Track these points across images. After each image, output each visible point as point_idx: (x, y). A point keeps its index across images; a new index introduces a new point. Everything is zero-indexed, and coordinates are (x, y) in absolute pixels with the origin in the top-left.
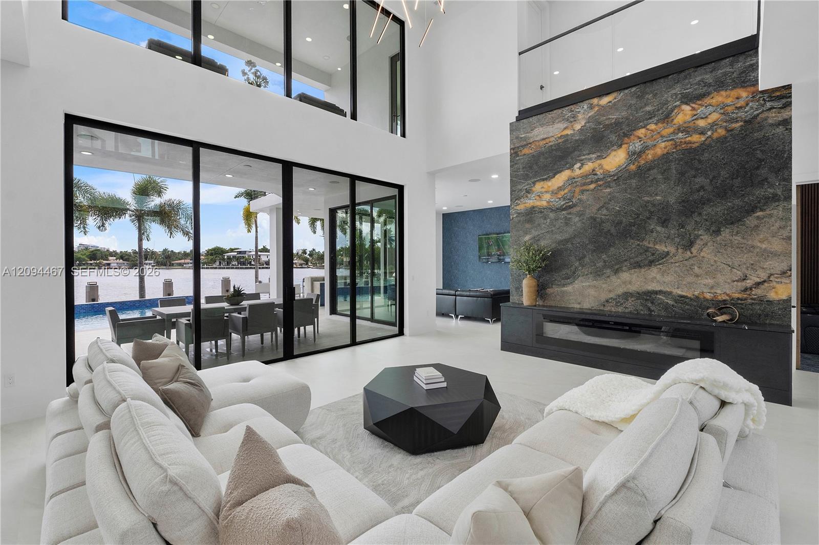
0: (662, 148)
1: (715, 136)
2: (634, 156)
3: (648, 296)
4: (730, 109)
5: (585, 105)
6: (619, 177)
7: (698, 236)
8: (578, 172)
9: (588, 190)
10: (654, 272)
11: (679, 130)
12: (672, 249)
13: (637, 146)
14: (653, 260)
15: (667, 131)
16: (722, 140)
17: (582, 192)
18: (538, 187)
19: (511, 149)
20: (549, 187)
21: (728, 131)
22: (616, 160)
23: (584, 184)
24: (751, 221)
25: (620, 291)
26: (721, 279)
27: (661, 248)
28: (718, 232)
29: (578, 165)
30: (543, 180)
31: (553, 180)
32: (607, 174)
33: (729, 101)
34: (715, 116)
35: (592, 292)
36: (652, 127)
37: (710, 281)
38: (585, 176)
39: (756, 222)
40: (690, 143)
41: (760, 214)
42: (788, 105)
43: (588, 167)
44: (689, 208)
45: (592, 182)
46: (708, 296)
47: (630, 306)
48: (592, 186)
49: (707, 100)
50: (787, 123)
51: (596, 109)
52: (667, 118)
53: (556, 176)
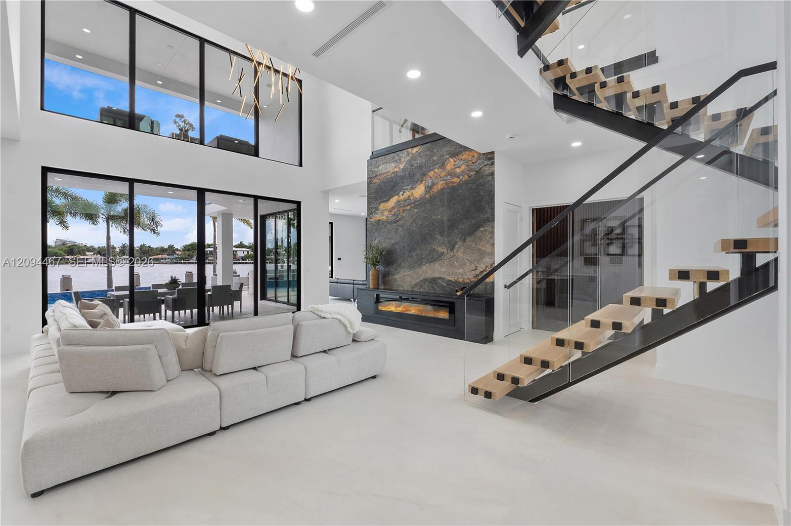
0: (440, 185)
1: (464, 179)
2: (429, 188)
3: (434, 281)
4: (470, 163)
5: (405, 152)
6: (420, 203)
7: (456, 242)
8: (402, 197)
9: (406, 210)
10: (437, 265)
11: (449, 174)
12: (445, 251)
13: (429, 183)
14: (435, 257)
15: (443, 174)
16: (466, 183)
17: (404, 211)
18: (382, 206)
19: (368, 178)
20: (387, 206)
21: (469, 177)
22: (419, 191)
23: (405, 206)
24: (478, 234)
25: (422, 278)
26: (466, 269)
27: (440, 250)
28: (465, 240)
29: (402, 193)
30: (384, 201)
31: (389, 202)
32: (416, 200)
33: (469, 158)
34: (464, 167)
35: (409, 279)
36: (436, 170)
37: (461, 271)
38: (405, 200)
39: (480, 234)
40: (452, 183)
41: (482, 229)
42: (493, 164)
43: (407, 194)
44: (453, 224)
45: (408, 205)
46: (461, 280)
47: (426, 288)
48: (409, 207)
49: (460, 157)
50: (493, 174)
51: (410, 155)
52: (443, 166)
53: (391, 199)
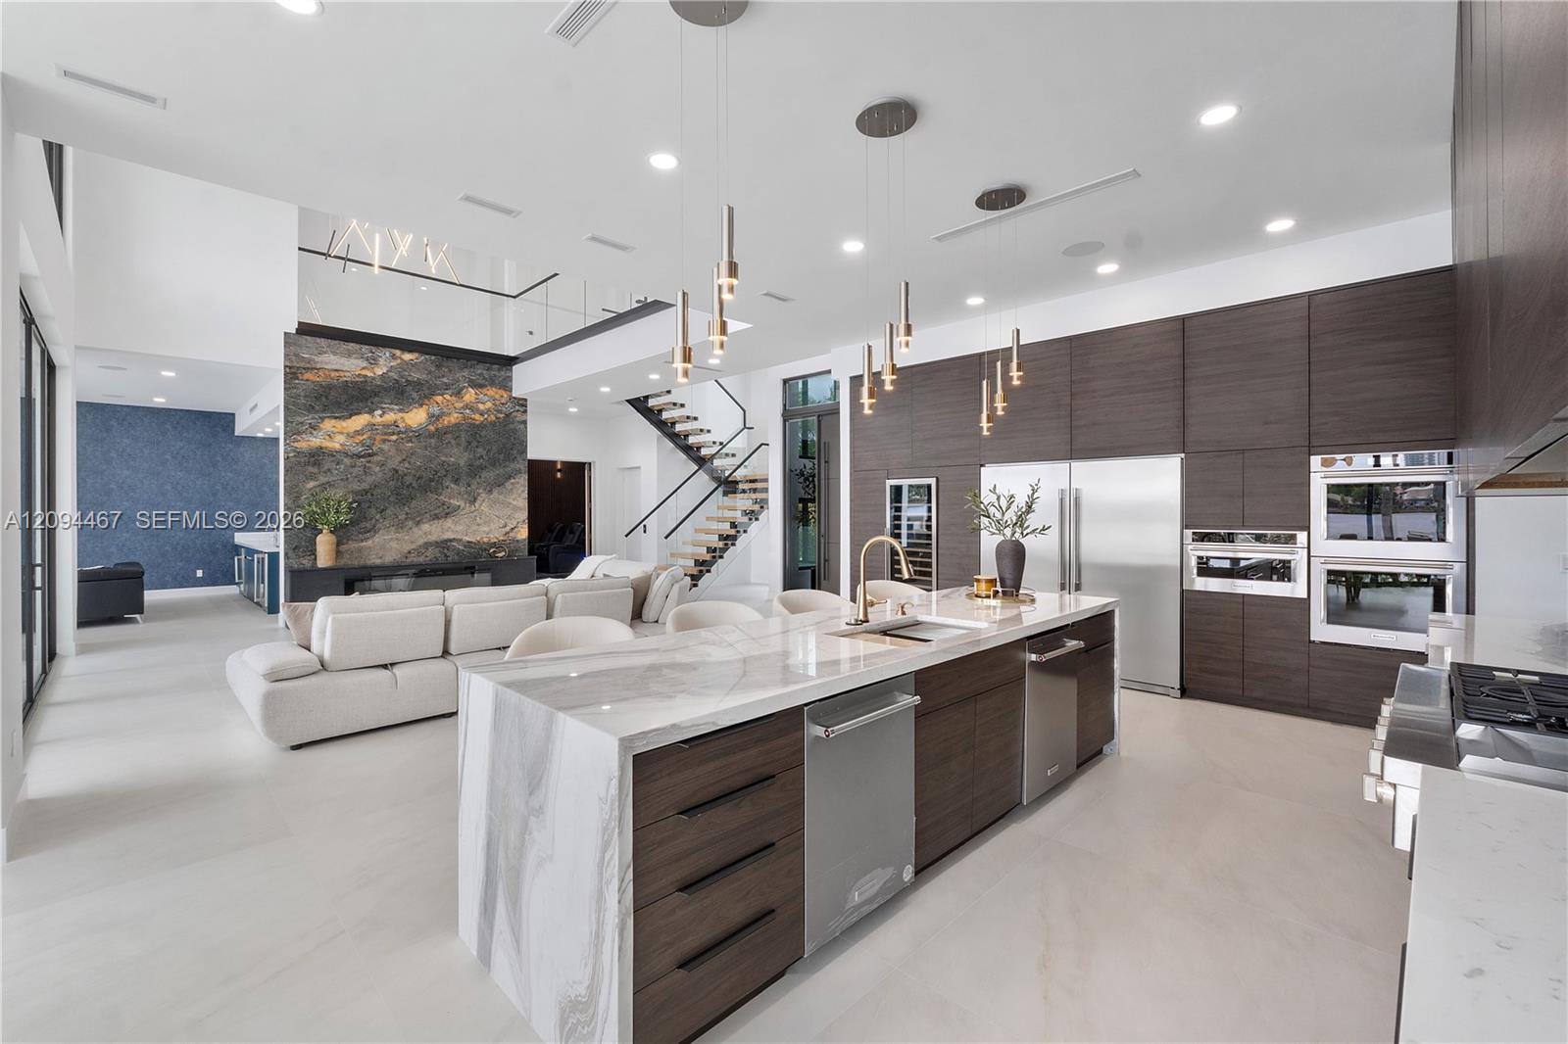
0: (454, 418)
1: (489, 419)
2: (434, 418)
3: (444, 544)
4: (498, 403)
5: (387, 353)
6: (418, 434)
7: (479, 494)
8: (378, 420)
9: (390, 441)
10: (449, 523)
11: (466, 407)
12: (463, 504)
13: (436, 410)
14: (448, 512)
15: (459, 405)
16: (493, 424)
17: (384, 441)
18: (328, 425)
19: (285, 367)
20: (344, 428)
21: (497, 418)
22: (417, 417)
23: (386, 434)
24: (508, 485)
25: (421, 542)
26: (493, 526)
27: (455, 502)
28: (490, 491)
29: (379, 412)
30: (336, 418)
31: (349, 421)
32: (408, 429)
33: (497, 396)
34: (489, 405)
35: (394, 544)
36: (447, 397)
37: (486, 529)
38: (386, 426)
39: (511, 487)
40: (474, 419)
41: (513, 481)
42: (525, 412)
43: (390, 417)
44: (474, 471)
45: (393, 434)
46: (485, 540)
47: (431, 555)
48: (394, 438)
49: (485, 390)
50: (525, 422)
51: (399, 361)
52: (458, 393)
53: (353, 418)
